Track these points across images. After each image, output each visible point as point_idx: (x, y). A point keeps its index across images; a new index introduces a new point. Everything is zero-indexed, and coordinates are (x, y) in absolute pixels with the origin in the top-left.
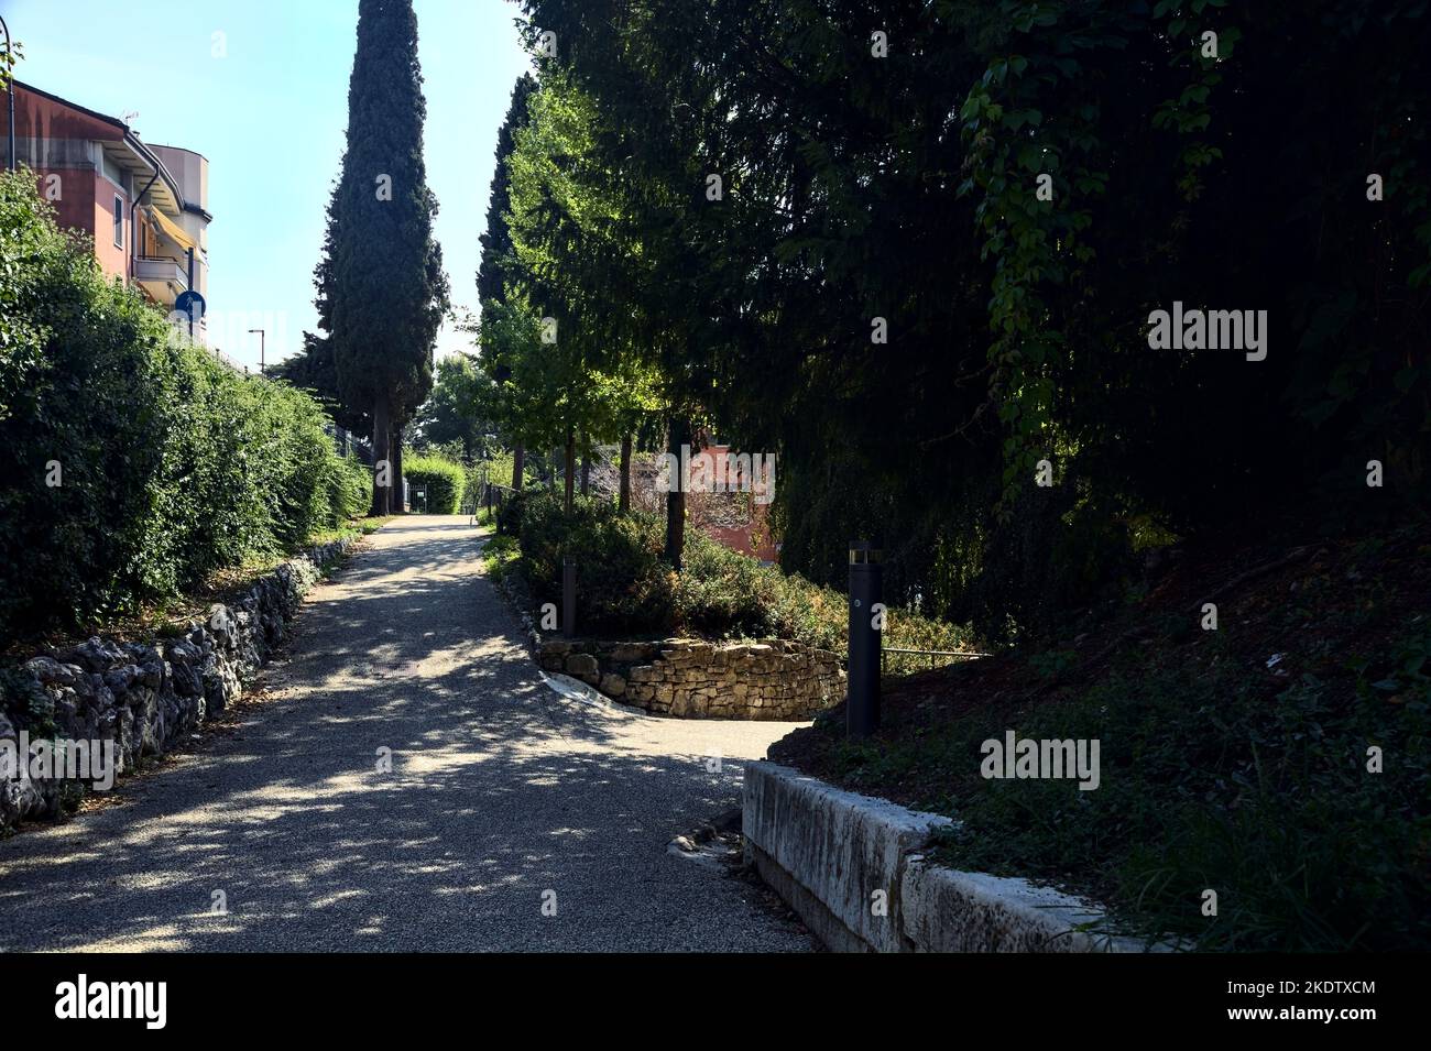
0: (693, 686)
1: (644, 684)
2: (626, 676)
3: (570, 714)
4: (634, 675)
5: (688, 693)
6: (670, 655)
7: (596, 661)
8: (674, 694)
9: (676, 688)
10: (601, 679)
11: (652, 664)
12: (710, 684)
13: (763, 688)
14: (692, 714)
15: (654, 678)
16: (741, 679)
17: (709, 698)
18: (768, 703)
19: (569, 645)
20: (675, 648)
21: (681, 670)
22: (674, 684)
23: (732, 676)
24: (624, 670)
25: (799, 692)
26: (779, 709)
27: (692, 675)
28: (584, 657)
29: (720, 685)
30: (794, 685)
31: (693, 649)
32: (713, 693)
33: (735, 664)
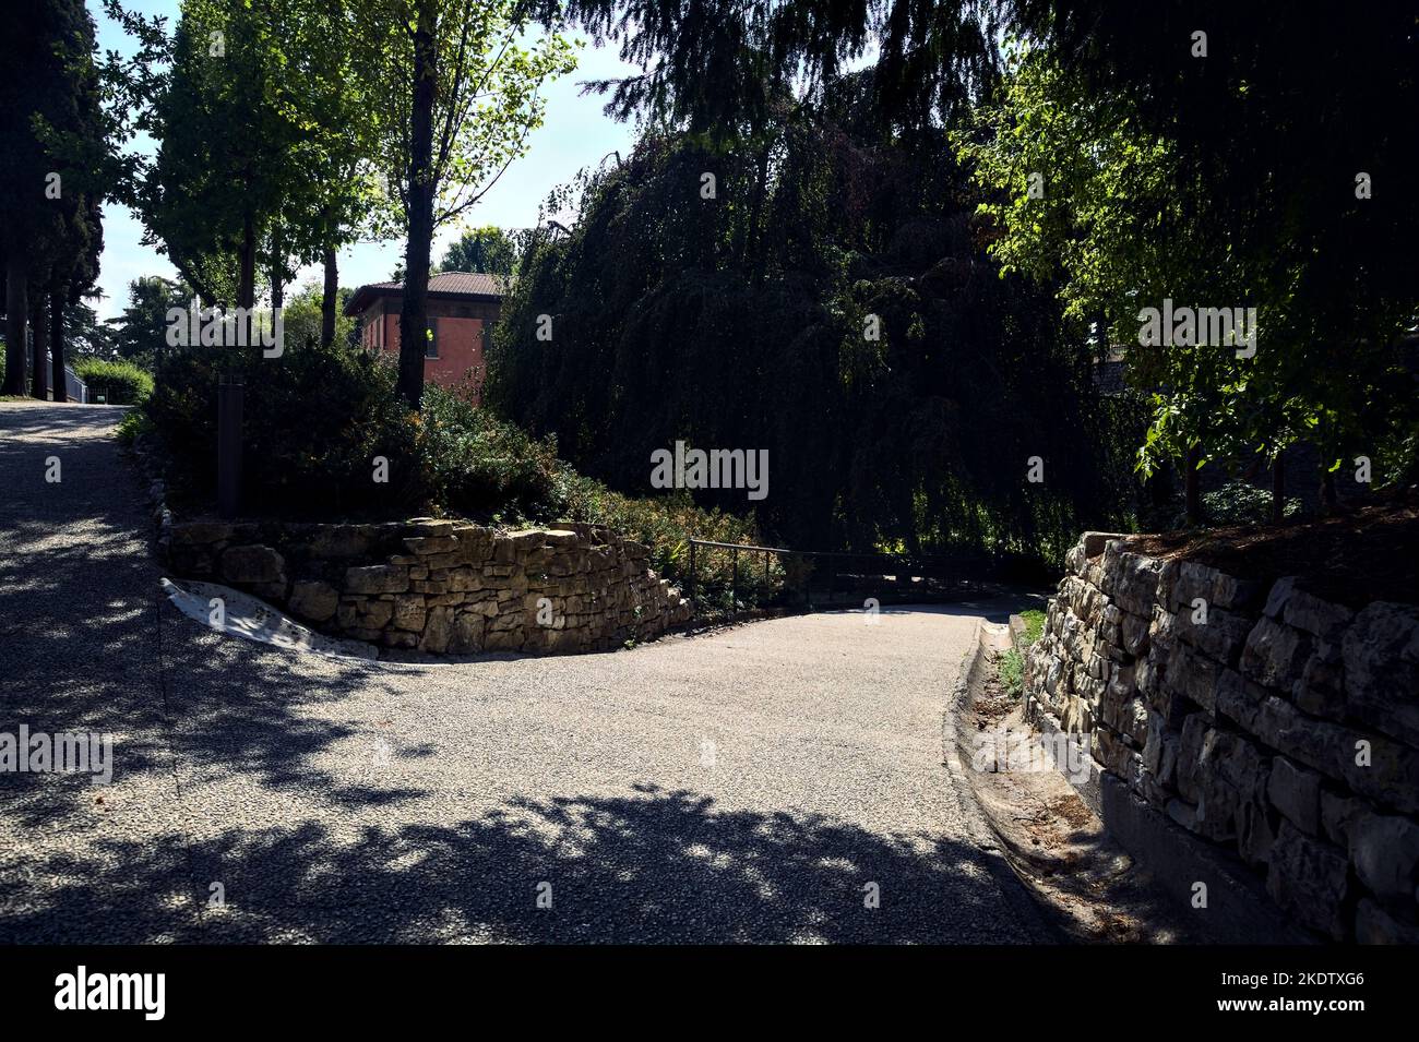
0: (460, 599)
1: (373, 598)
2: (338, 584)
3: (214, 674)
4: (354, 582)
5: (451, 611)
6: (420, 546)
7: (279, 558)
8: (428, 616)
9: (431, 603)
10: (290, 591)
11: (386, 562)
12: (488, 595)
13: (565, 598)
14: (458, 651)
15: (392, 587)
16: (535, 586)
17: (487, 618)
18: (573, 622)
19: (227, 529)
20: (428, 532)
21: (440, 572)
22: (428, 597)
23: (522, 579)
24: (334, 573)
25: (609, 602)
26: (586, 631)
27: (457, 581)
28: (255, 551)
29: (504, 596)
30: (604, 593)
31: (460, 534)
32: (492, 609)
33: (525, 561)
